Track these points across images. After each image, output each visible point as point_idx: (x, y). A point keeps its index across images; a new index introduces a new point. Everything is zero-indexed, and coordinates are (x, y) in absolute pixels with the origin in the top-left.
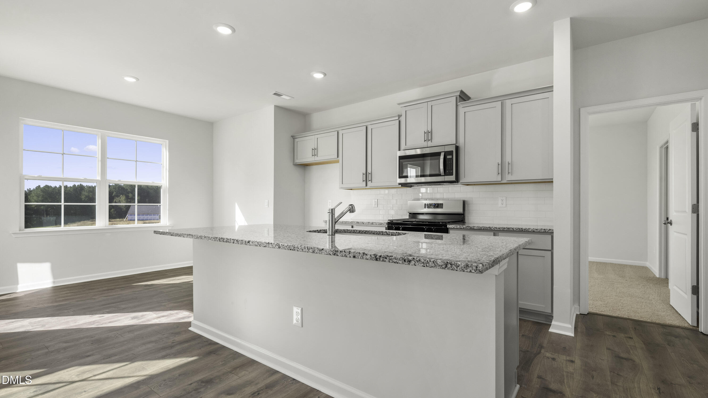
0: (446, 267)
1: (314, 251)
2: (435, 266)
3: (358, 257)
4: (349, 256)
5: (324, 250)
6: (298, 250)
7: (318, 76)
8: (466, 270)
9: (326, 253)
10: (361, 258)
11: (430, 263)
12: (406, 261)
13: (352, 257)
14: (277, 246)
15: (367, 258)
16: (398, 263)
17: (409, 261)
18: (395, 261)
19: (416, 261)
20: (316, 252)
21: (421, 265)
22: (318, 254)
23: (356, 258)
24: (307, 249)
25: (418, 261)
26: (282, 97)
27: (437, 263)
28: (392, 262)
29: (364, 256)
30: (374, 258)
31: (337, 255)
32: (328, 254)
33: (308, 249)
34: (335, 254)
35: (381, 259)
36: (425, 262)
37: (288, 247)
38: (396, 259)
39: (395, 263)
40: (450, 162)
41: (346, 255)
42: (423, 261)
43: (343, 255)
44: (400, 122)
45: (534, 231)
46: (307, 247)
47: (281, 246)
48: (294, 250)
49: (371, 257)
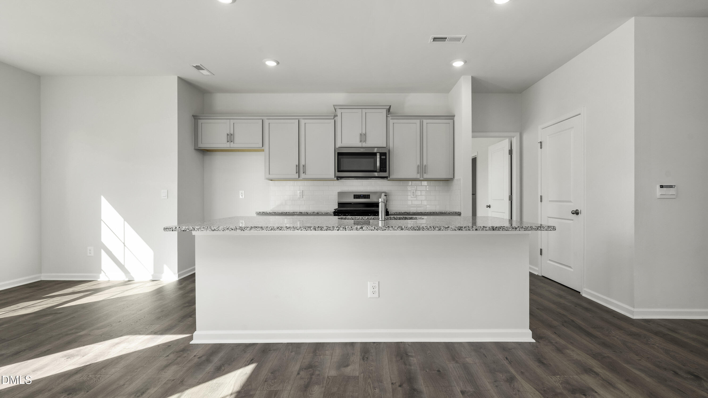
0: (537, 229)
1: (440, 229)
2: (532, 229)
3: (479, 229)
4: (472, 229)
5: (450, 227)
6: (424, 229)
7: (271, 64)
8: (548, 230)
9: (452, 229)
10: (482, 230)
11: (529, 228)
12: (514, 228)
13: (474, 230)
14: (399, 228)
15: (487, 229)
16: (508, 230)
17: (516, 229)
18: (506, 229)
19: (520, 228)
20: (442, 230)
21: (523, 230)
22: (444, 231)
23: (477, 230)
24: (432, 228)
25: (521, 228)
26: (201, 71)
27: (533, 228)
28: (504, 230)
29: (484, 228)
30: (492, 229)
31: (462, 230)
32: (453, 230)
33: (434, 228)
34: (460, 230)
35: (497, 229)
36: (526, 228)
37: (412, 228)
38: (507, 228)
39: (507, 230)
40: (384, 161)
41: (469, 229)
42: (524, 227)
43: (467, 229)
44: (335, 121)
45: (449, 214)
46: (433, 227)
47: (404, 228)
48: (418, 230)
49: (489, 229)
